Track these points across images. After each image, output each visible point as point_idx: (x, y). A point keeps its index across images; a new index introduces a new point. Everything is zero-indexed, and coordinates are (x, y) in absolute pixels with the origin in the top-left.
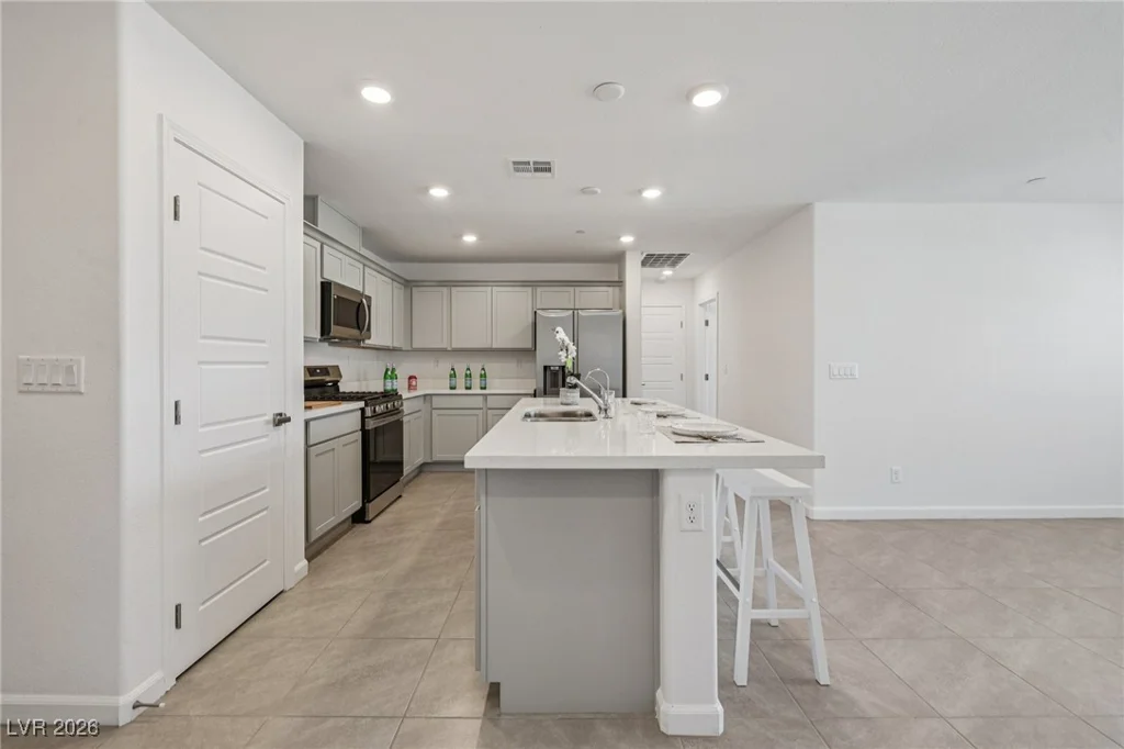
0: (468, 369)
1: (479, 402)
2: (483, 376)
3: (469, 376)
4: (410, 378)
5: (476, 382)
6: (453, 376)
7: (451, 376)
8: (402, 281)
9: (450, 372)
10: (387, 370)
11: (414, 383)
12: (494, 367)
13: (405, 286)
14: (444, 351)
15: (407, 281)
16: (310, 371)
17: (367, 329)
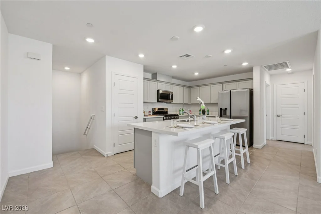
2: (208, 111)
4: (190, 111)
10: (180, 109)
12: (210, 108)
13: (189, 88)
14: (198, 104)
15: (189, 86)
16: (159, 109)
17: (171, 99)
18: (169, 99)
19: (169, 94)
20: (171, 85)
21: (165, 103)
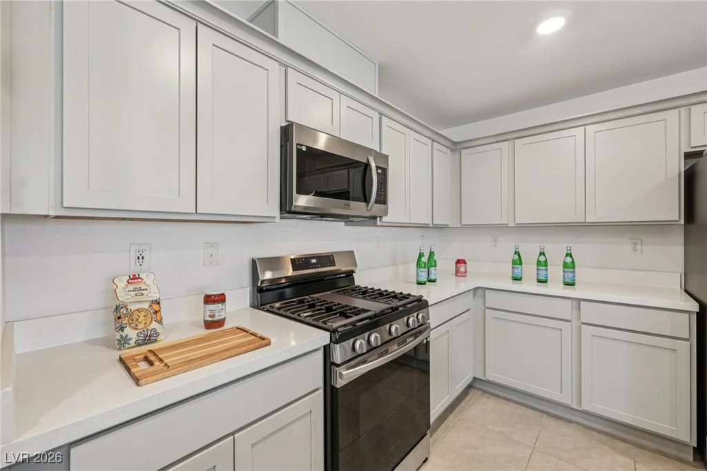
0: (542, 254)
1: (565, 309)
2: (569, 266)
3: (542, 264)
4: (459, 262)
5: (556, 272)
6: (518, 261)
7: (514, 262)
8: (449, 144)
9: (511, 256)
10: (421, 255)
11: (462, 269)
12: (585, 250)
13: (452, 150)
14: (503, 227)
15: (455, 143)
16: (298, 263)
17: (376, 202)
18: (366, 200)
19: (367, 165)
20: (376, 116)
21: (340, 225)
